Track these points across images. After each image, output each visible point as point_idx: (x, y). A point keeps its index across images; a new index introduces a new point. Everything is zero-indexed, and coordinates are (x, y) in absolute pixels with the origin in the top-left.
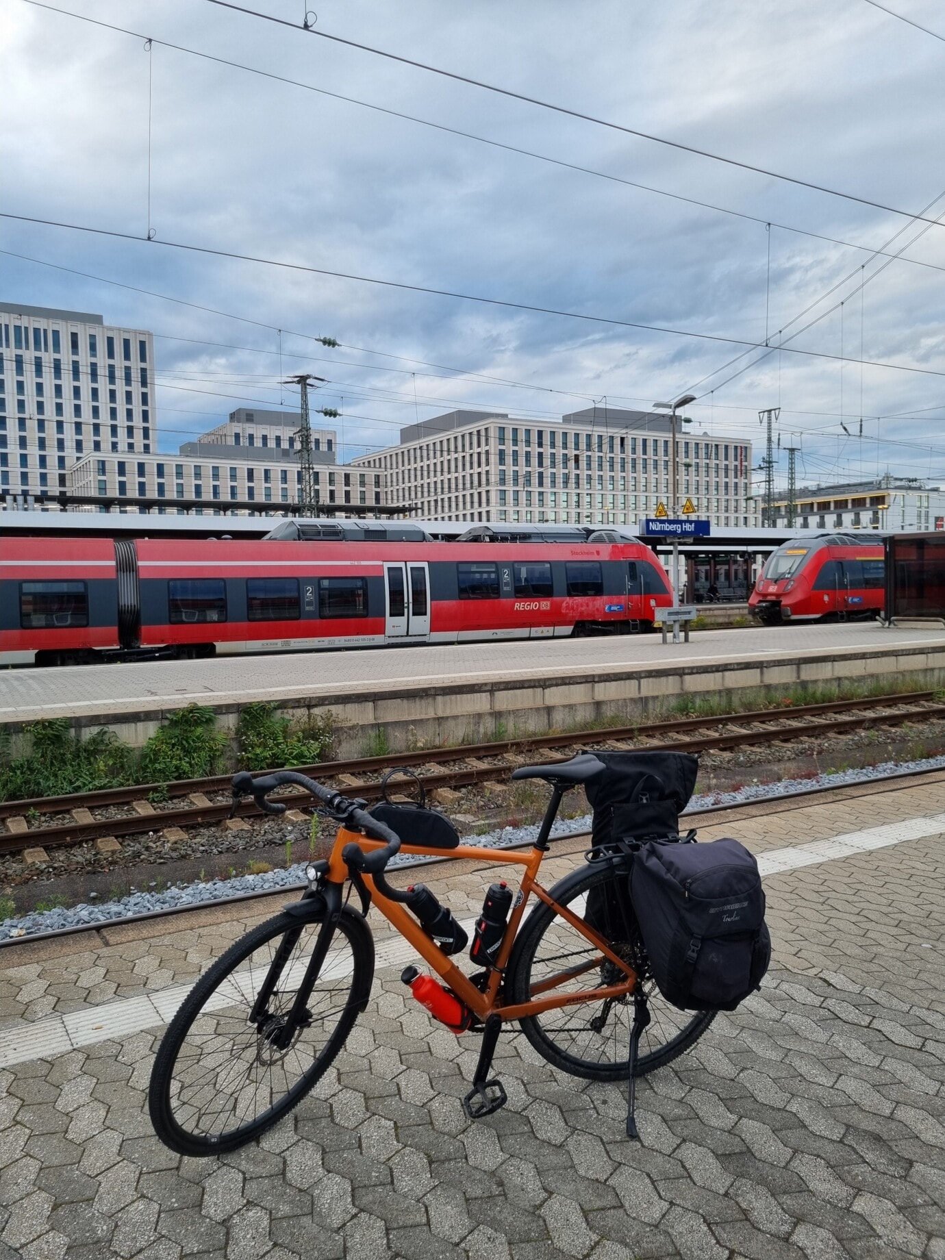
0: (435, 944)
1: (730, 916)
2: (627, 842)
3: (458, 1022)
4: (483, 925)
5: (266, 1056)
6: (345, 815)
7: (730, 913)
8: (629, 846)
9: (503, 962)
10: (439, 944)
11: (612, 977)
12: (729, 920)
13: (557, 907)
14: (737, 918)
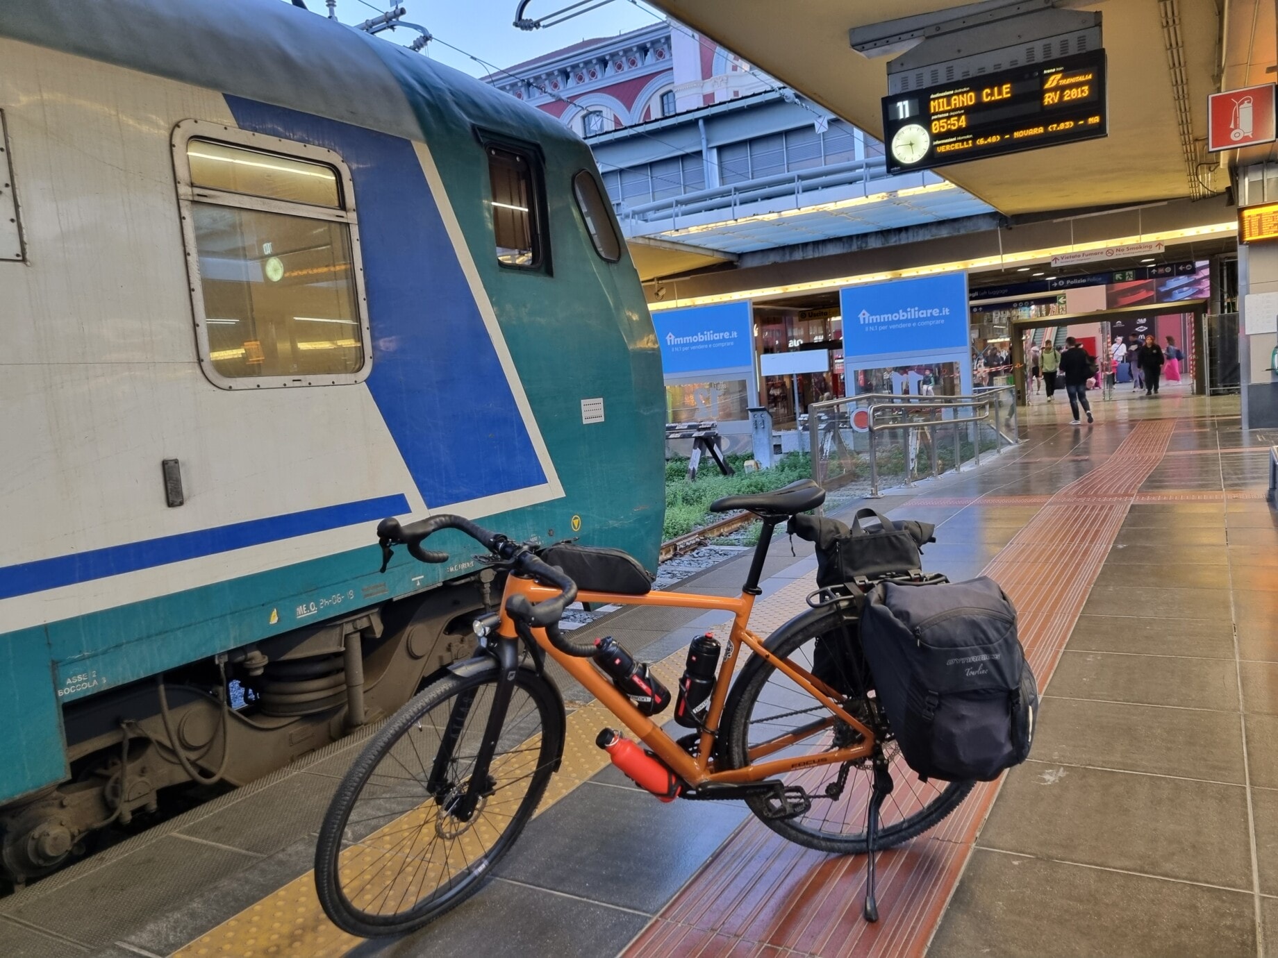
0: (632, 704)
1: (975, 669)
2: (857, 582)
3: (665, 790)
4: (688, 683)
5: (446, 829)
6: (511, 561)
7: (974, 666)
8: (860, 587)
9: (714, 723)
10: (636, 704)
11: (845, 738)
12: (973, 673)
13: (773, 659)
14: (983, 672)
